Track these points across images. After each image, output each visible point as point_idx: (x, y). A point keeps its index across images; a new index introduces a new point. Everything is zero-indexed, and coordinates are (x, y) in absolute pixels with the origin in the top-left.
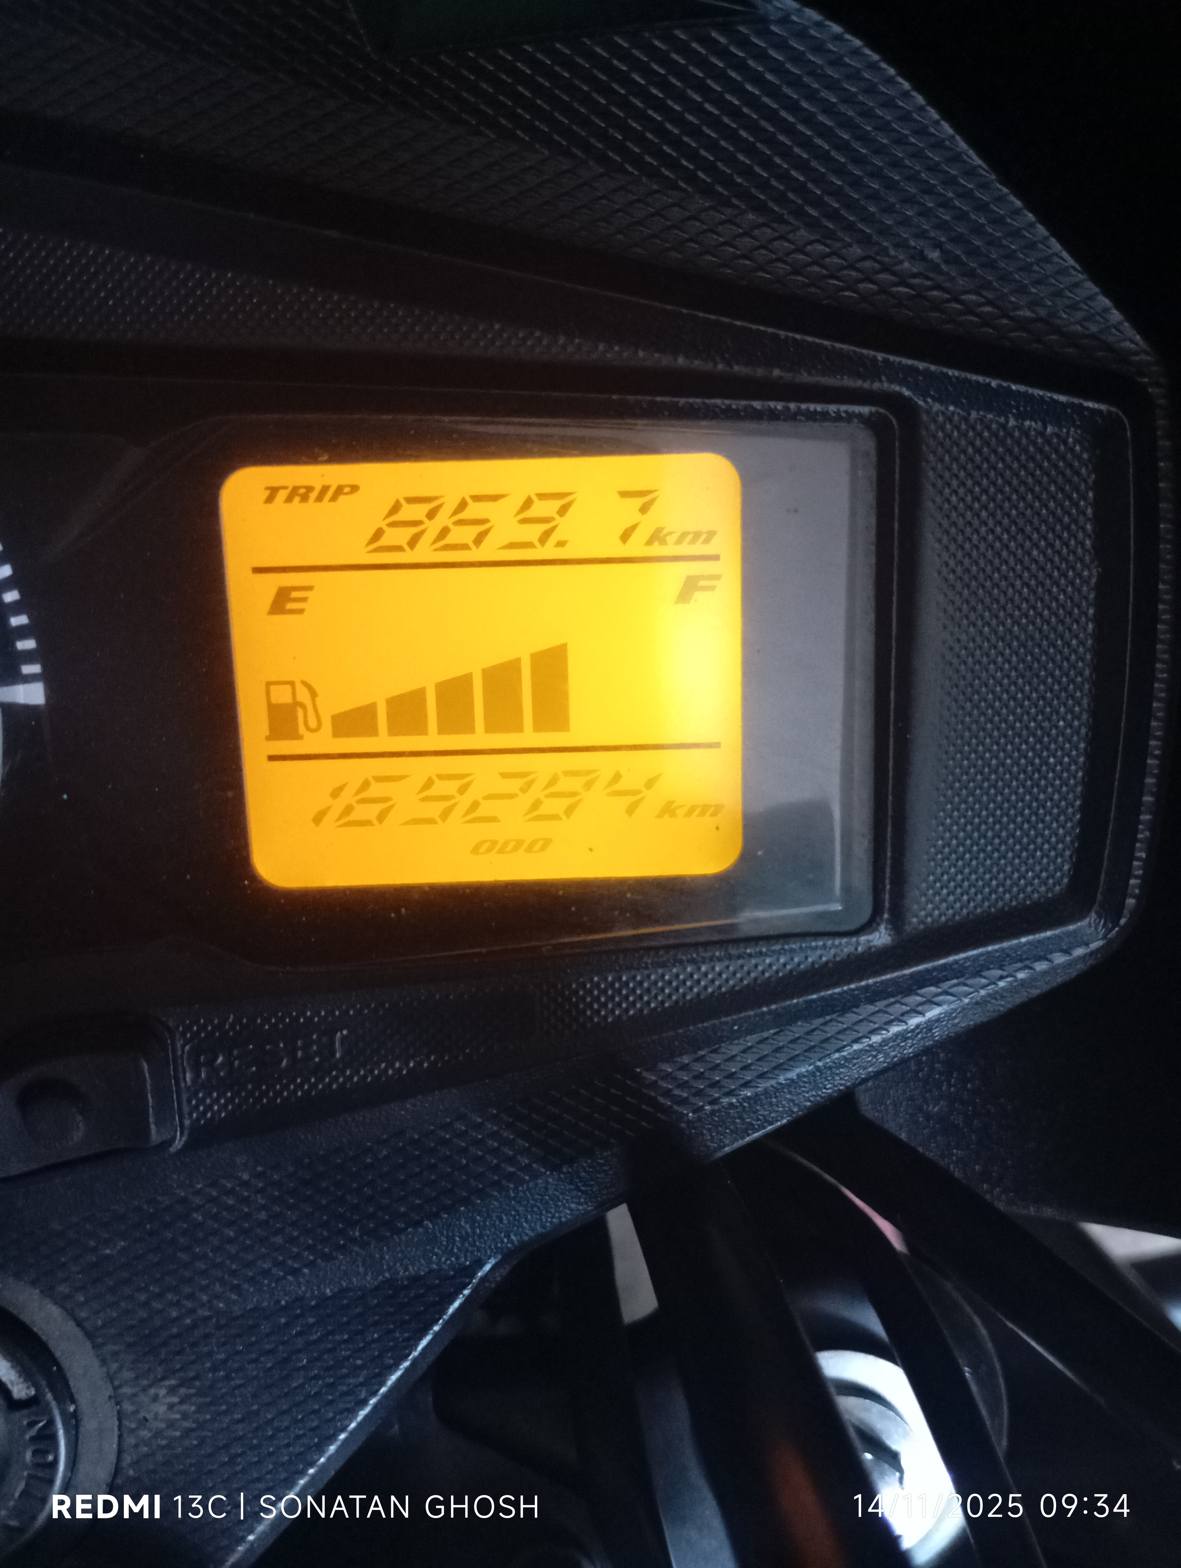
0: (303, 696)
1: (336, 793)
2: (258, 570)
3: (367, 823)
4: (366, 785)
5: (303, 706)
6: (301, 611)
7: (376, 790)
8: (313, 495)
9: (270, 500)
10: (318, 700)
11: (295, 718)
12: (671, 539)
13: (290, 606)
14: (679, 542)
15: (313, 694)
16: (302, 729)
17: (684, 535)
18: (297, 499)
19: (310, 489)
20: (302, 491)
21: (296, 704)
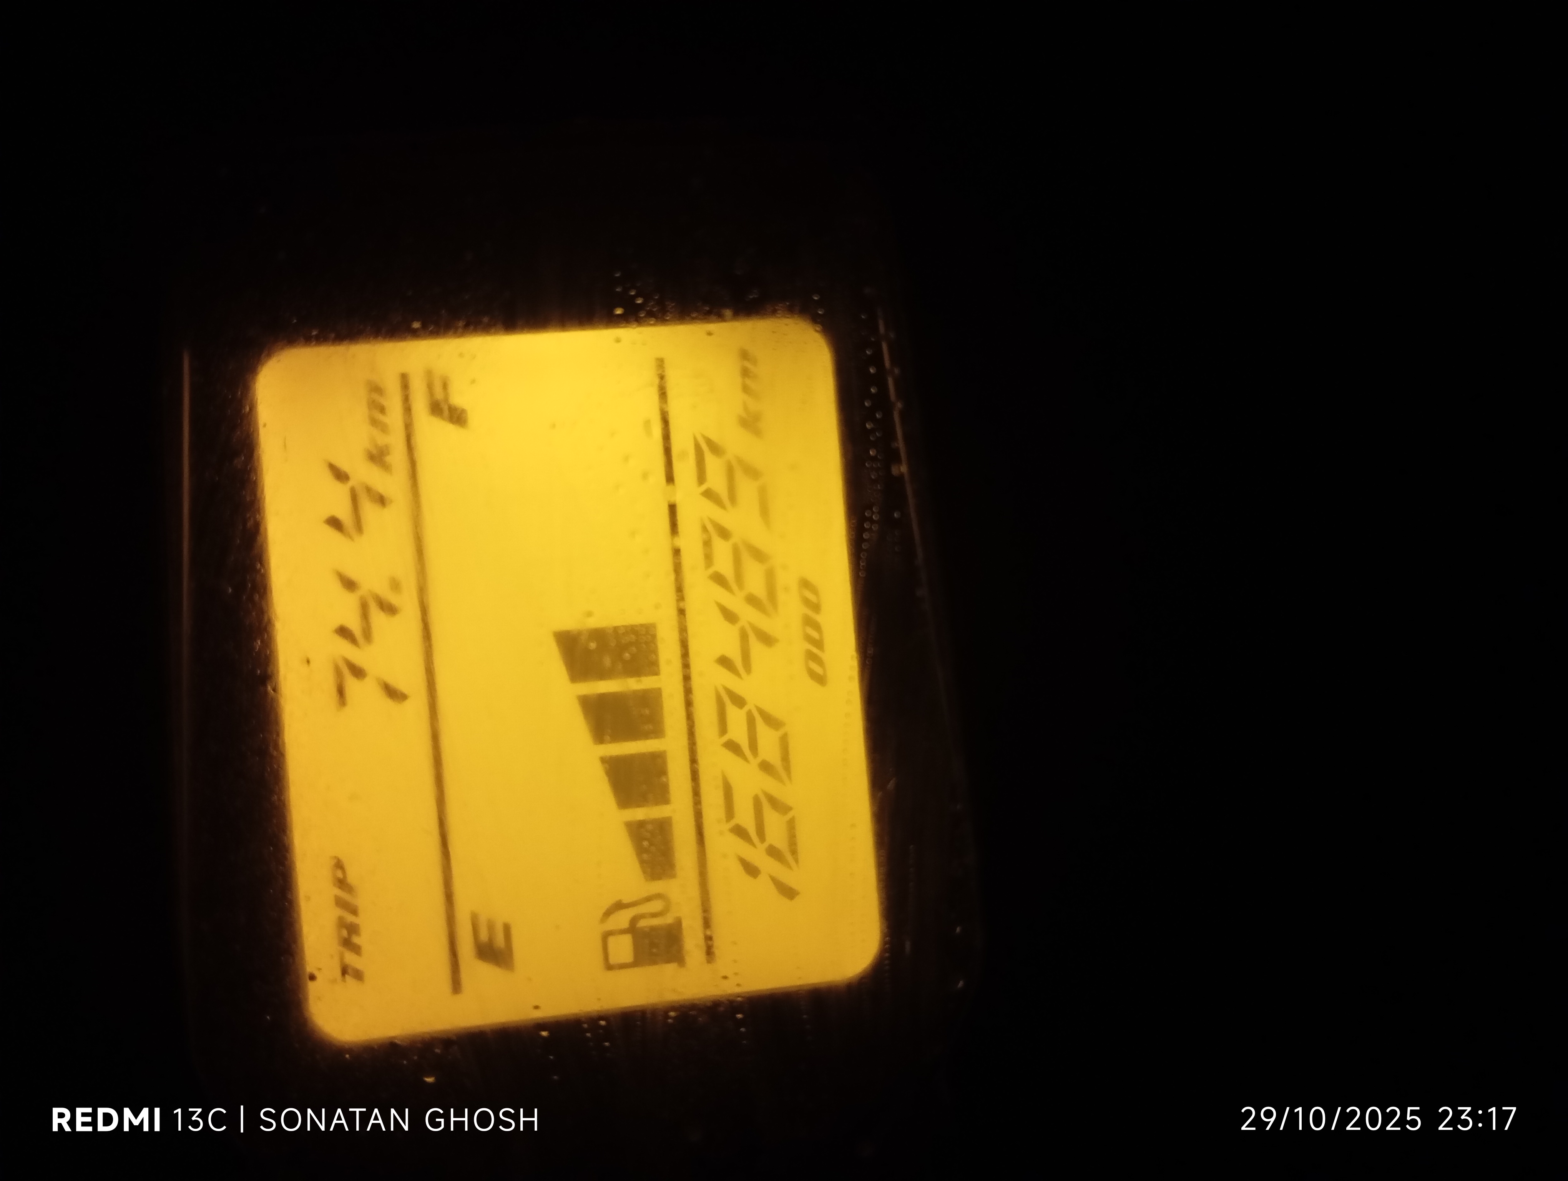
0: (622, 919)
1: (751, 870)
2: (456, 986)
3: (791, 826)
4: (740, 832)
5: (634, 920)
6: (507, 929)
7: (745, 817)
8: (350, 918)
9: (358, 976)
10: (626, 900)
11: (653, 929)
12: (382, 440)
13: (500, 941)
14: (384, 428)
15: (619, 906)
16: (668, 920)
17: (374, 422)
18: (356, 940)
19: (342, 924)
20: (345, 933)
21: (632, 929)
